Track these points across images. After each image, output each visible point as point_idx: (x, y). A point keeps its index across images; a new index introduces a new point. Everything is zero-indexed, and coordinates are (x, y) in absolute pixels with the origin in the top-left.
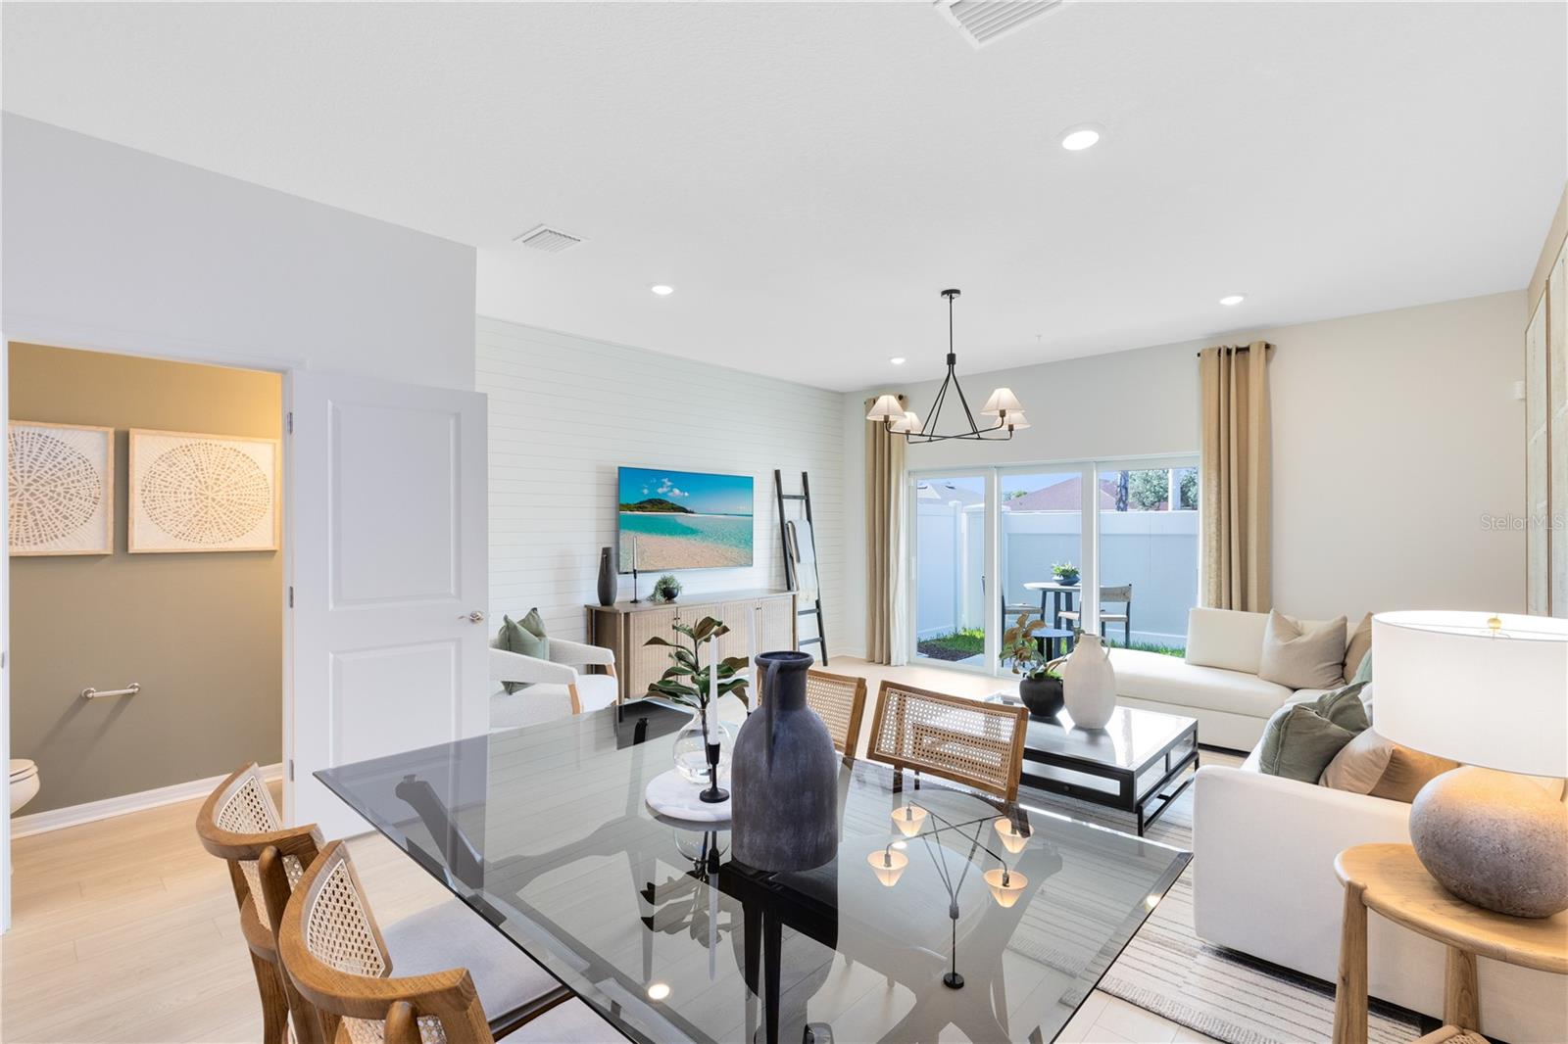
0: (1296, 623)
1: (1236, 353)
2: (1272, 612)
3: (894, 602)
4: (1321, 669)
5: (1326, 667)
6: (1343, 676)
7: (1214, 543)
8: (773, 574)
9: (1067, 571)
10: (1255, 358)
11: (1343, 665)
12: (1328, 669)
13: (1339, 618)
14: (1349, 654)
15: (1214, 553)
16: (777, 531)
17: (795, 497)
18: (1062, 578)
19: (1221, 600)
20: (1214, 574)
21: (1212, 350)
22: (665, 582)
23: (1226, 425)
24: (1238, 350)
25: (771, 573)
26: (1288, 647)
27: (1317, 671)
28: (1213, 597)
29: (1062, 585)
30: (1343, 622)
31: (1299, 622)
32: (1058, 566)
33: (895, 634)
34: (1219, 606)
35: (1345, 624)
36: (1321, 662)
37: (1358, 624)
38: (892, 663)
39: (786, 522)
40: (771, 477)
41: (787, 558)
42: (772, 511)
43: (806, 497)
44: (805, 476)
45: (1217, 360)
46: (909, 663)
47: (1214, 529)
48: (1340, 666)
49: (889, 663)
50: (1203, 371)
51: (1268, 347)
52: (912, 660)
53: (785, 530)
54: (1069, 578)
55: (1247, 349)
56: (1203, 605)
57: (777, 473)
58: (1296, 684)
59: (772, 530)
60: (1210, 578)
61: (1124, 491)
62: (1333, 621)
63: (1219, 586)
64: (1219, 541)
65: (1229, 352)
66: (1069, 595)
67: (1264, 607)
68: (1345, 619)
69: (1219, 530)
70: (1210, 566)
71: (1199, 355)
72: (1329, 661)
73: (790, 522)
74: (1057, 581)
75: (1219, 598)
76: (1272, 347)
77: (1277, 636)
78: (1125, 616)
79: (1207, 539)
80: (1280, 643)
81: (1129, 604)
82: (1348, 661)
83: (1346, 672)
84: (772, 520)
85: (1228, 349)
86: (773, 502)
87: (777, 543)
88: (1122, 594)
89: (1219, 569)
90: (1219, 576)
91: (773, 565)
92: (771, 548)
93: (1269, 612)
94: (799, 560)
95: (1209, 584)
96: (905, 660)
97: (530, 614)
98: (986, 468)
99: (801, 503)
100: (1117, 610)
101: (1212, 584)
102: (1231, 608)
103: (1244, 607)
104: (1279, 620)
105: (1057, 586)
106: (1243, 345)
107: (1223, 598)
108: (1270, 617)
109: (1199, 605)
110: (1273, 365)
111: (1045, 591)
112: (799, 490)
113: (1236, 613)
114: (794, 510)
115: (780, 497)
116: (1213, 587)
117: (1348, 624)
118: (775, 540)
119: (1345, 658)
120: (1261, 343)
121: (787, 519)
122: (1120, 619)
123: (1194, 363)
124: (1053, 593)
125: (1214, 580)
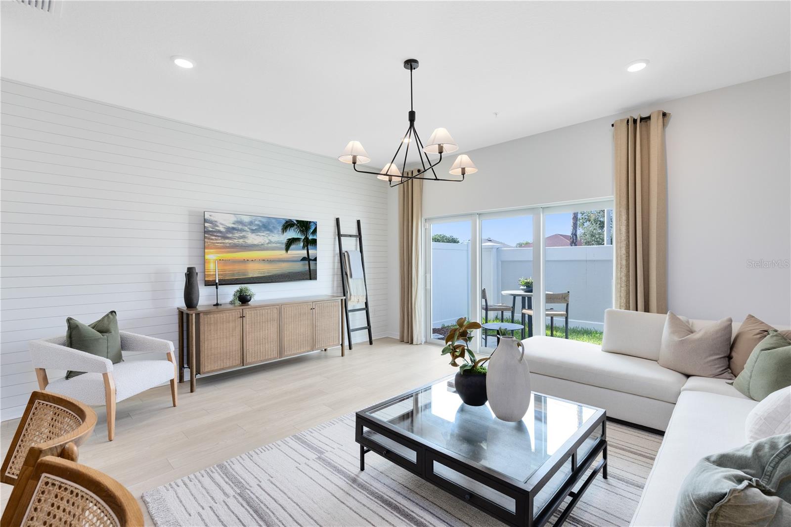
0: (688, 322)
1: (641, 122)
2: (668, 313)
3: (415, 304)
4: (710, 361)
5: (715, 360)
6: (729, 367)
7: (624, 262)
8: (335, 285)
9: (529, 283)
10: (655, 124)
11: (730, 357)
12: (717, 362)
13: (725, 319)
14: (734, 349)
15: (624, 270)
16: (337, 258)
17: (351, 236)
18: (525, 287)
19: (629, 303)
20: (624, 284)
21: (622, 121)
22: (241, 291)
23: (633, 174)
24: (642, 119)
25: (333, 285)
26: (682, 342)
27: (708, 362)
28: (623, 300)
29: (526, 292)
30: (729, 323)
31: (691, 321)
32: (523, 280)
33: (416, 324)
34: (628, 308)
35: (731, 324)
36: (711, 355)
37: (741, 323)
38: (414, 343)
39: (343, 252)
40: (334, 223)
41: (344, 275)
42: (334, 244)
43: (359, 235)
44: (359, 222)
45: (626, 129)
46: (426, 342)
47: (624, 251)
48: (727, 359)
49: (412, 343)
50: (615, 137)
51: (664, 115)
52: (428, 341)
53: (342, 257)
54: (529, 287)
55: (649, 118)
56: (616, 308)
57: (338, 220)
58: (689, 372)
59: (334, 257)
60: (621, 287)
61: (574, 237)
62: (719, 321)
63: (628, 293)
64: (628, 260)
65: (635, 121)
66: (530, 299)
67: (663, 309)
68: (731, 320)
69: (628, 253)
70: (621, 278)
71: (613, 125)
72: (718, 354)
73: (346, 252)
74: (522, 289)
75: (628, 302)
76: (667, 115)
77: (673, 332)
78: (565, 313)
79: (619, 258)
80: (676, 339)
81: (567, 305)
82: (734, 354)
83: (731, 364)
84: (334, 250)
85: (634, 119)
86: (335, 238)
87: (337, 265)
88: (563, 298)
89: (628, 281)
90: (628, 286)
91: (335, 279)
92: (334, 269)
93: (666, 314)
94: (351, 276)
95: (620, 292)
96: (424, 340)
97: (107, 315)
98: (471, 215)
99: (357, 240)
100: (559, 308)
101: (622, 291)
102: (637, 310)
103: (647, 309)
104: (674, 319)
105: (522, 293)
106: (644, 115)
107: (631, 302)
108: (667, 317)
109: (614, 308)
110: (668, 129)
111: (515, 296)
112: (354, 231)
113: (641, 313)
114: (349, 245)
115: (339, 235)
116: (623, 294)
117: (732, 324)
118: (336, 264)
119: (731, 352)
120: (659, 112)
121: (344, 250)
122: (561, 315)
123: (607, 133)
124: (521, 297)
125: (624, 289)
